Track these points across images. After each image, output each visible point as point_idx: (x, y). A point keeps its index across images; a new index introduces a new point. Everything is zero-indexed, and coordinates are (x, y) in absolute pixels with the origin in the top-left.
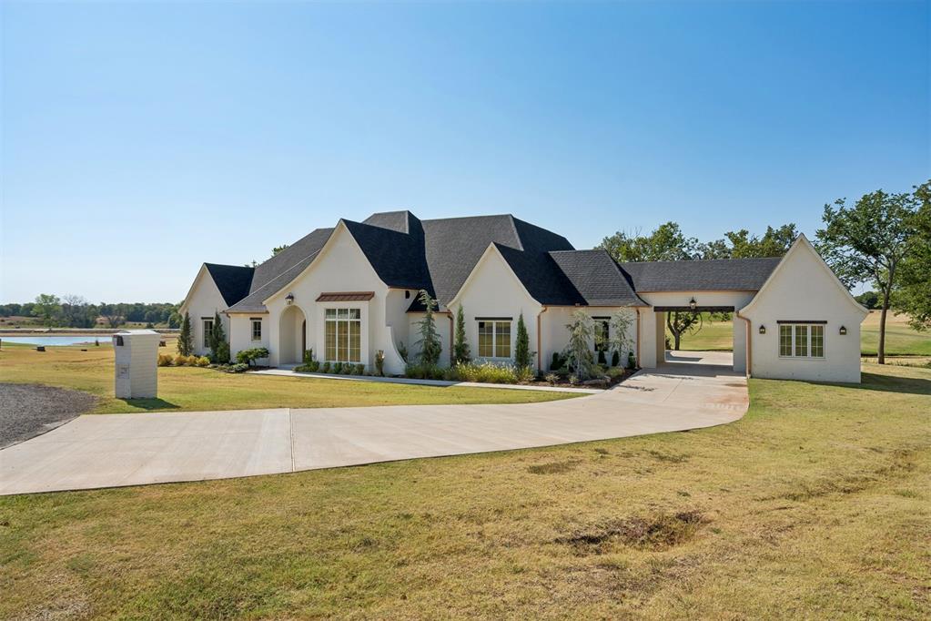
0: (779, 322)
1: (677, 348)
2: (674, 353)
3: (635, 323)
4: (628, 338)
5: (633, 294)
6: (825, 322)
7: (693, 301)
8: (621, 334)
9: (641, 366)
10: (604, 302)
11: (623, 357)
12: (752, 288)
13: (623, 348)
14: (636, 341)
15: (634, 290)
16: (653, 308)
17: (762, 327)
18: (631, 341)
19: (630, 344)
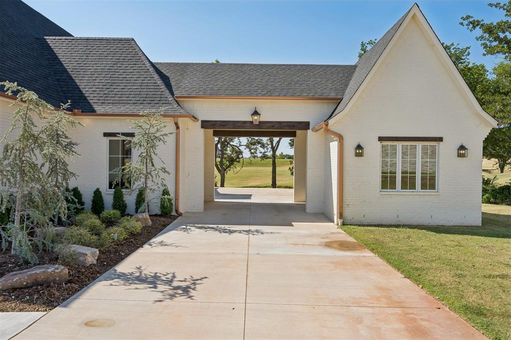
0: (381, 139)
1: (222, 185)
2: (221, 190)
3: (171, 139)
4: (158, 164)
5: (170, 98)
6: (440, 139)
7: (256, 113)
8: (147, 159)
9: (181, 210)
10: (123, 109)
11: (153, 199)
12: (333, 95)
13: (150, 184)
14: (171, 169)
15: (172, 93)
16: (199, 123)
17: (359, 147)
18: (164, 170)
19: (162, 174)
